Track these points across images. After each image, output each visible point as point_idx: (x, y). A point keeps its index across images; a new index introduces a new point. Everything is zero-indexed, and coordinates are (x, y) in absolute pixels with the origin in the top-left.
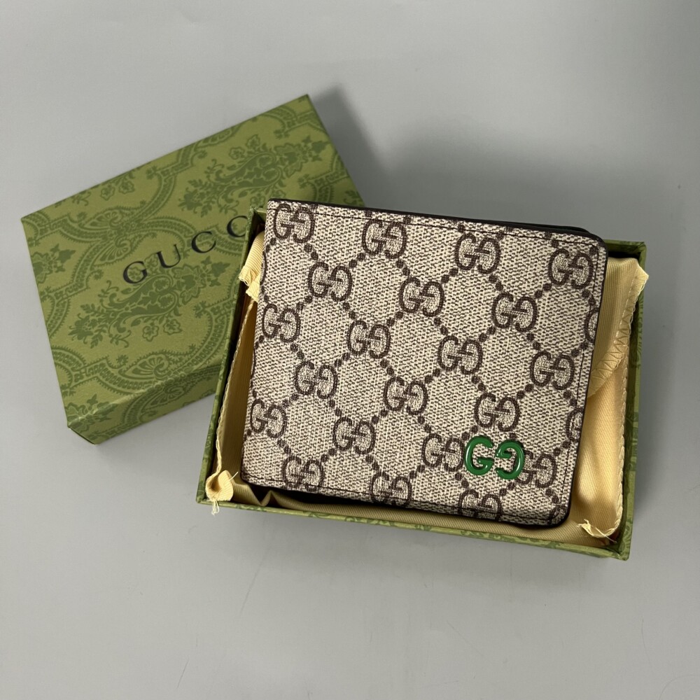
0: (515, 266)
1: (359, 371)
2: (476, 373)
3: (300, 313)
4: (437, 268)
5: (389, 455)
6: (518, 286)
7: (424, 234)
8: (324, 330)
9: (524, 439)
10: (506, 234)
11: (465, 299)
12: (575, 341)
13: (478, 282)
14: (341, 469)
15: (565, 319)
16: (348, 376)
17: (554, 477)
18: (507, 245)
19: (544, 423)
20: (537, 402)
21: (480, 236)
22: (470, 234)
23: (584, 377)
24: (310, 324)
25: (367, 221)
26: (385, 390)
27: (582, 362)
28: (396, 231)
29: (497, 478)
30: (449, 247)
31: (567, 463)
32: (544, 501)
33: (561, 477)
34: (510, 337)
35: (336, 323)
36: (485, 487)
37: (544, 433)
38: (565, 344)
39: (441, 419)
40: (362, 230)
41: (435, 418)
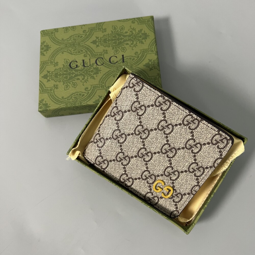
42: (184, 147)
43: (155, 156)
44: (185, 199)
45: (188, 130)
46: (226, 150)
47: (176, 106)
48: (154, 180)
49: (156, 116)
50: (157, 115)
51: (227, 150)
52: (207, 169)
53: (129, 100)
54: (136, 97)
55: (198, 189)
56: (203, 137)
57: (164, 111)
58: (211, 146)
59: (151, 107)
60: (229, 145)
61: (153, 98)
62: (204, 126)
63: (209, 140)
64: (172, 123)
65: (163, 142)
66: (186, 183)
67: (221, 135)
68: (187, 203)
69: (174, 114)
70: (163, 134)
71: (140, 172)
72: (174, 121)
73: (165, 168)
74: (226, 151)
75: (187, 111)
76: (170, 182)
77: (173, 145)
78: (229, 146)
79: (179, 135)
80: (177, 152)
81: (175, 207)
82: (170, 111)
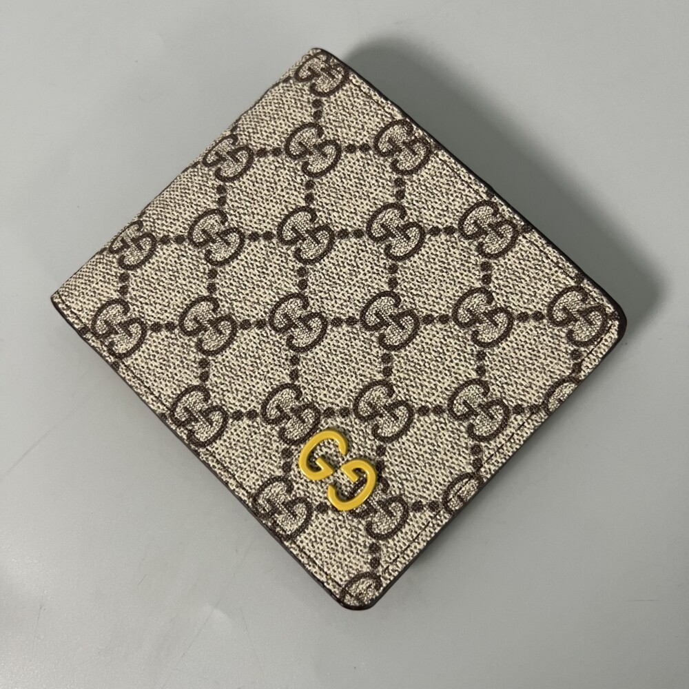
42: (450, 315)
43: (337, 334)
44: (417, 529)
45: (472, 257)
46: (596, 352)
47: (448, 166)
48: (311, 430)
49: (370, 187)
50: (376, 184)
51: (601, 353)
52: (519, 414)
53: (287, 117)
54: (314, 110)
55: (473, 493)
56: (523, 290)
57: (403, 172)
58: (545, 329)
59: (357, 154)
60: (607, 337)
61: (374, 124)
62: (533, 252)
63: (543, 305)
64: (422, 222)
65: (376, 286)
66: (433, 460)
67: (586, 296)
68: (418, 547)
69: (434, 191)
70: (381, 254)
71: (260, 390)
72: (431, 215)
73: (361, 387)
74: (597, 357)
75: (481, 190)
76: (372, 445)
77: (411, 303)
78: (609, 340)
79: (437, 266)
80: (422, 329)
81: (370, 557)
82: (422, 179)
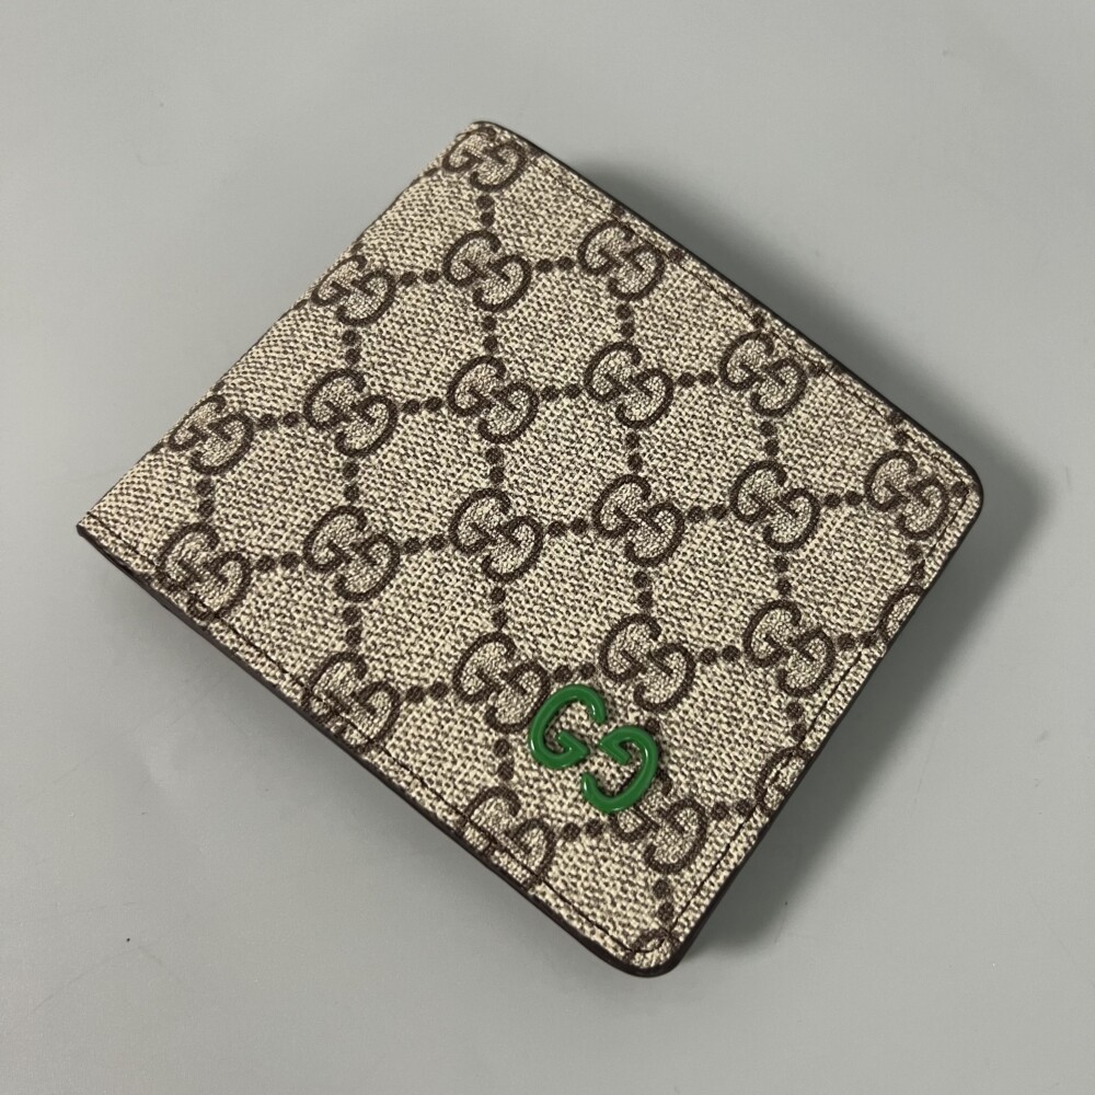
0: (815, 431)
1: (440, 442)
2: (650, 569)
3: (401, 289)
4: (682, 356)
5: (395, 628)
6: (804, 466)
7: (693, 291)
8: (424, 339)
9: (671, 745)
10: (828, 374)
11: (703, 433)
12: (856, 620)
13: (740, 419)
14: (283, 603)
15: (858, 572)
16: (413, 439)
17: (686, 861)
18: (820, 391)
19: (724, 736)
20: (733, 689)
21: (782, 350)
22: (767, 336)
23: (839, 696)
24: (407, 316)
25: (609, 218)
26: (466, 504)
27: (851, 666)
28: (648, 261)
29: (575, 794)
30: (722, 335)
31: (728, 846)
32: (641, 900)
33: (703, 869)
34: (744, 542)
35: (452, 339)
36: (543, 799)
37: (714, 758)
38: (835, 614)
39: (537, 616)
40: (593, 226)
41: (528, 606)
